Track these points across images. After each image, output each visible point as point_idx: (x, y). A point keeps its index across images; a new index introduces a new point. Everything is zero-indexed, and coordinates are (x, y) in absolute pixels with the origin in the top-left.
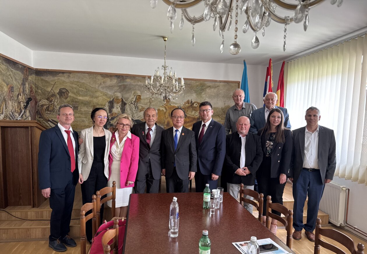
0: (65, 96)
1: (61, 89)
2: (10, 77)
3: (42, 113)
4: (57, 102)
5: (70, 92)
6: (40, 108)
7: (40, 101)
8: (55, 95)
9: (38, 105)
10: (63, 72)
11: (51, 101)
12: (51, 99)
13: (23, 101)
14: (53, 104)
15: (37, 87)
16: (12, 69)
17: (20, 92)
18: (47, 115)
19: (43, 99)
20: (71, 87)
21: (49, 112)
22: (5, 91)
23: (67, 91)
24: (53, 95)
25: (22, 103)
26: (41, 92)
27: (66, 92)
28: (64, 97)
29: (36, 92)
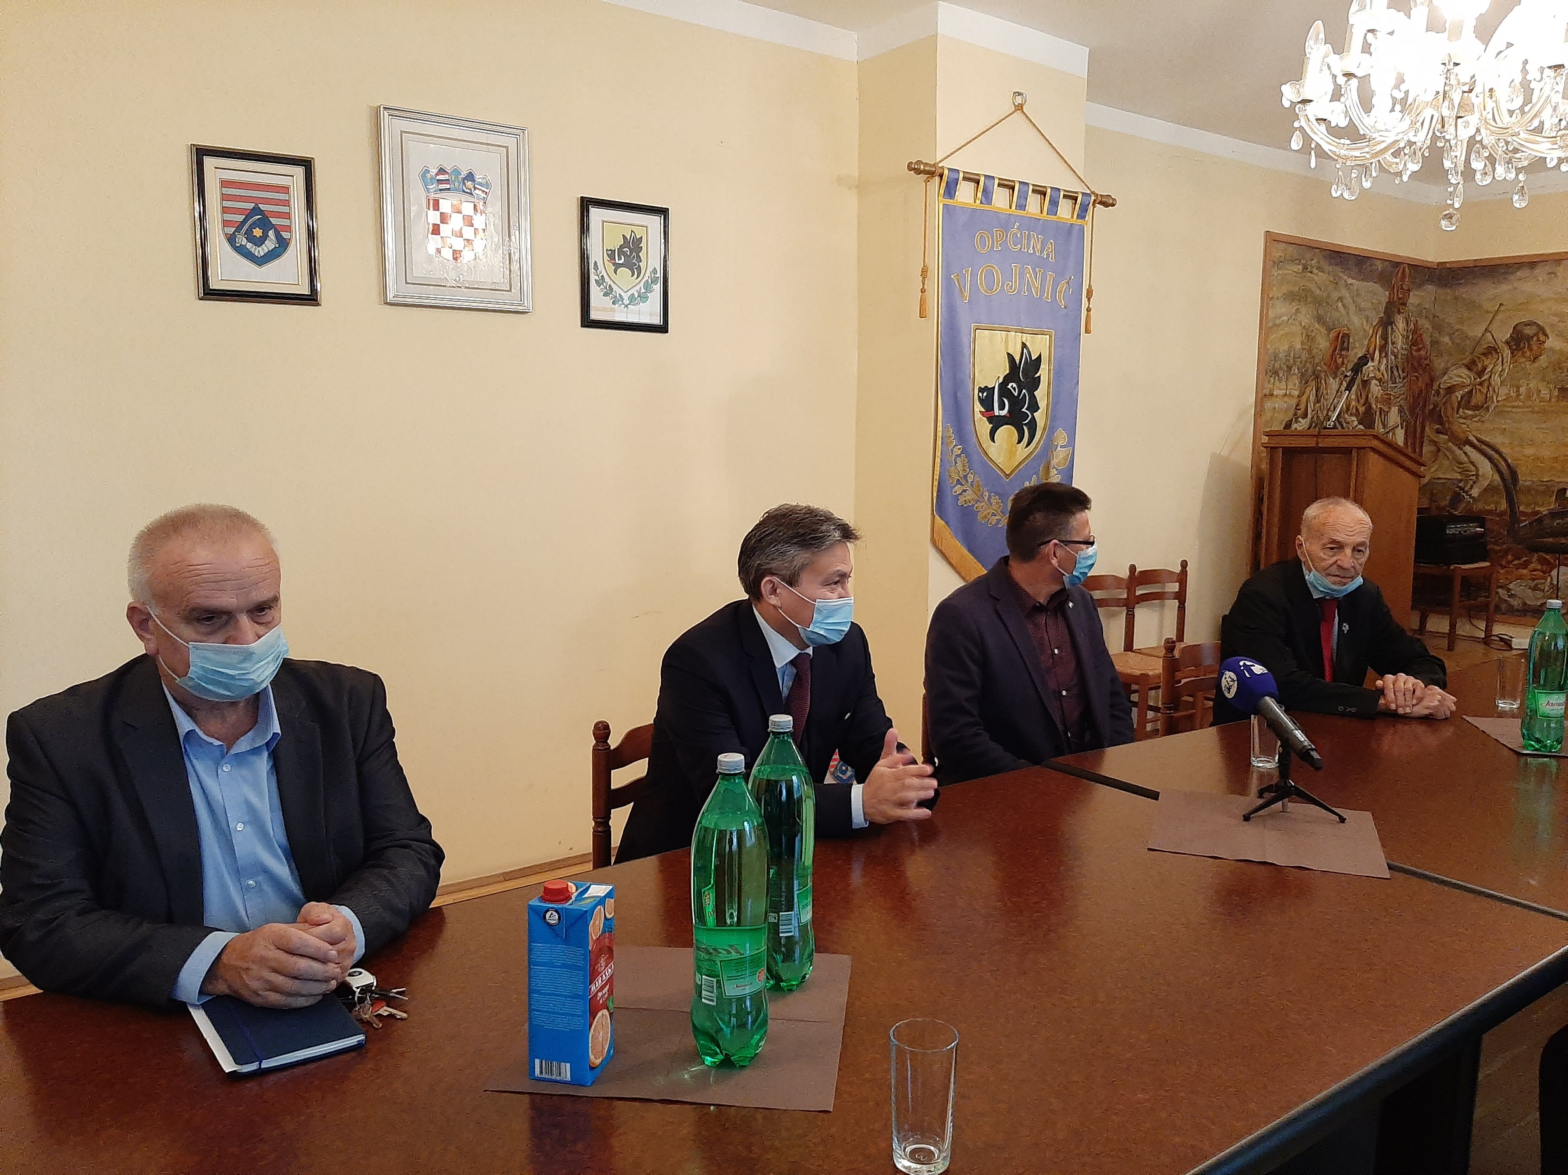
0: (1531, 350)
1: (1519, 328)
2: (1340, 304)
3: (1445, 413)
4: (1500, 376)
5: (1553, 332)
6: (1444, 397)
7: (1444, 374)
8: (1496, 350)
9: (1435, 387)
10: (1531, 263)
11: (1480, 374)
12: (1480, 365)
13: (1379, 376)
14: (1486, 384)
15: (1438, 327)
16: (1350, 281)
17: (1371, 349)
18: (1464, 421)
19: (1454, 367)
20: (1555, 315)
21: (1470, 412)
22: (1321, 350)
23: (1542, 330)
24: (1491, 351)
25: (1374, 382)
26: (1450, 344)
27: (1537, 334)
28: (1528, 354)
29: (1435, 343)
